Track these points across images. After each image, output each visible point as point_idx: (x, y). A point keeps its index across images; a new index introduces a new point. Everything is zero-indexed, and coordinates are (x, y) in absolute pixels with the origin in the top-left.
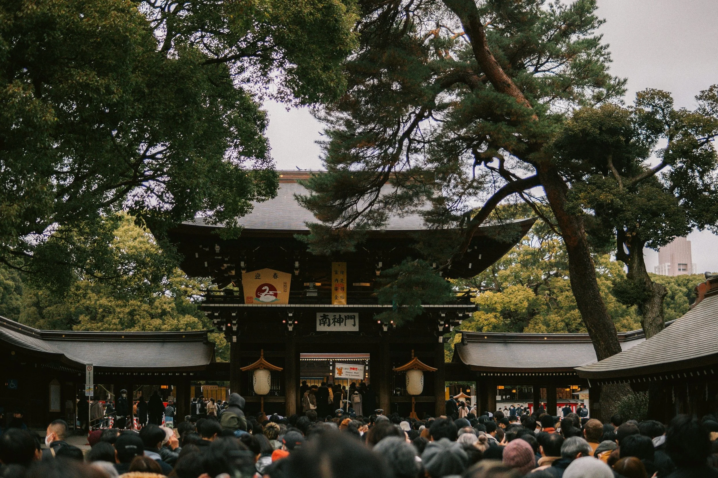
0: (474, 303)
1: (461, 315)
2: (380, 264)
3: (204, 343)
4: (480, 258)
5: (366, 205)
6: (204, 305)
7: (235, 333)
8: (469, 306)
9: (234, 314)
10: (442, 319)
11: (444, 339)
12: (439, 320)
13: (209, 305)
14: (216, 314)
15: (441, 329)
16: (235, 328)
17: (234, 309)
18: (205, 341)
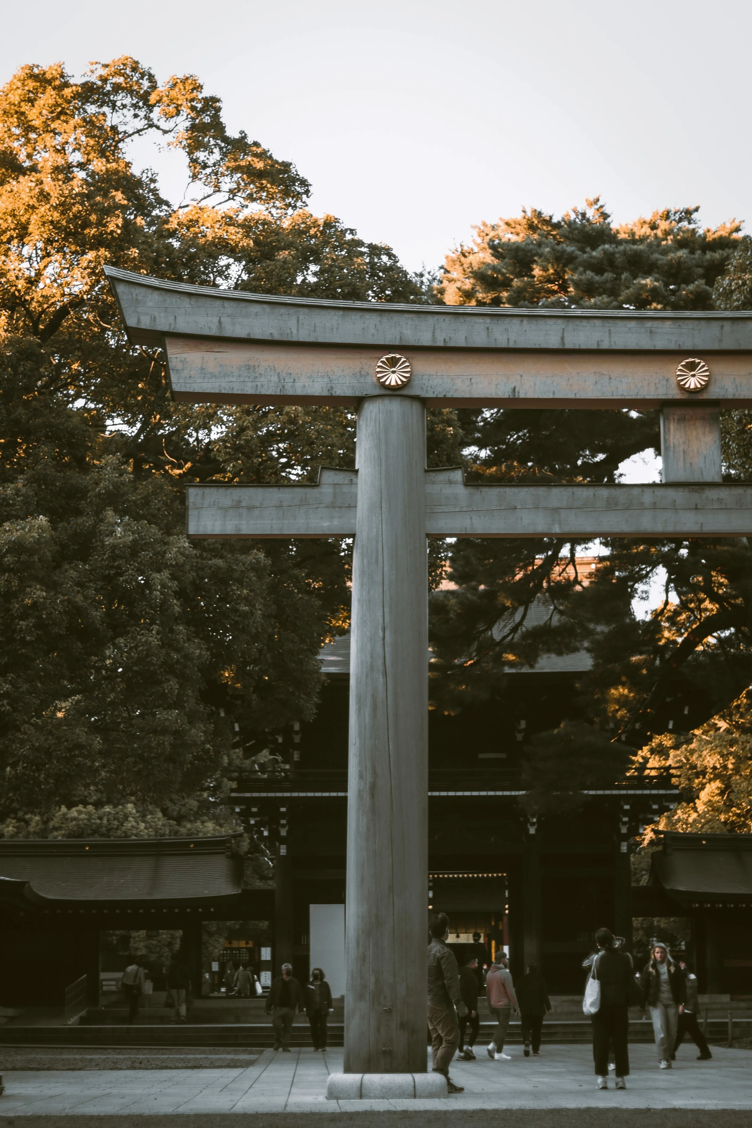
0: (676, 787)
1: (655, 807)
2: (523, 724)
3: (227, 857)
4: (686, 712)
5: (506, 631)
6: (233, 795)
7: (283, 841)
8: (668, 792)
9: (283, 810)
10: (626, 813)
11: (629, 847)
12: (621, 816)
13: (242, 795)
14: (254, 810)
15: (624, 830)
16: (283, 832)
17: (283, 801)
18: (229, 853)
